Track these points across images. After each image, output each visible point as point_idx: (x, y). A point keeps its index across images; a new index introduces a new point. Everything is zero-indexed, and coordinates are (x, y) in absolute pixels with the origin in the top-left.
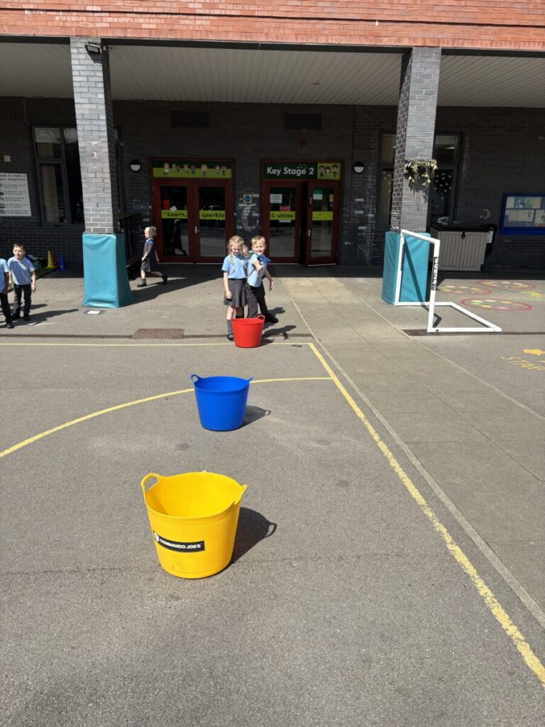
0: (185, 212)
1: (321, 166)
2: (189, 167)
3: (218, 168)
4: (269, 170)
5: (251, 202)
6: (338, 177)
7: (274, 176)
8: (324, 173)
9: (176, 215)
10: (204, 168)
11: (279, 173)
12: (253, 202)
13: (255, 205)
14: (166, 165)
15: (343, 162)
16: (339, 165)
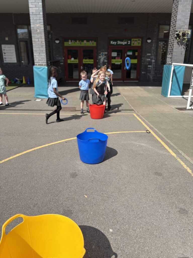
0: (77, 60)
1: (133, 40)
2: (79, 41)
3: (91, 42)
4: (112, 42)
5: (104, 56)
6: (140, 45)
7: (113, 45)
8: (134, 43)
9: (74, 61)
10: (85, 42)
11: (116, 43)
12: (105, 56)
13: (106, 57)
14: (70, 41)
15: (142, 38)
16: (140, 39)
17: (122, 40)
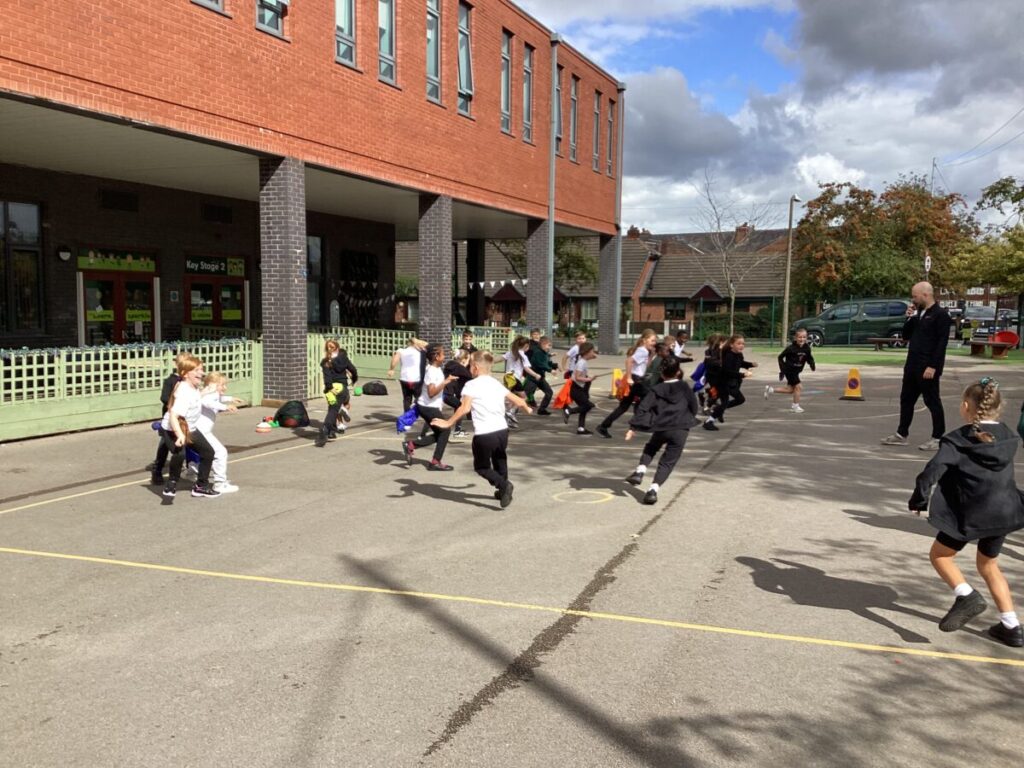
0: (111, 312)
1: (230, 262)
2: (115, 257)
3: (142, 259)
4: (188, 263)
6: (243, 274)
7: (192, 270)
8: (232, 269)
9: (102, 316)
10: (130, 258)
11: (197, 266)
14: (91, 254)
15: (247, 258)
16: (243, 261)
17: (208, 261)
